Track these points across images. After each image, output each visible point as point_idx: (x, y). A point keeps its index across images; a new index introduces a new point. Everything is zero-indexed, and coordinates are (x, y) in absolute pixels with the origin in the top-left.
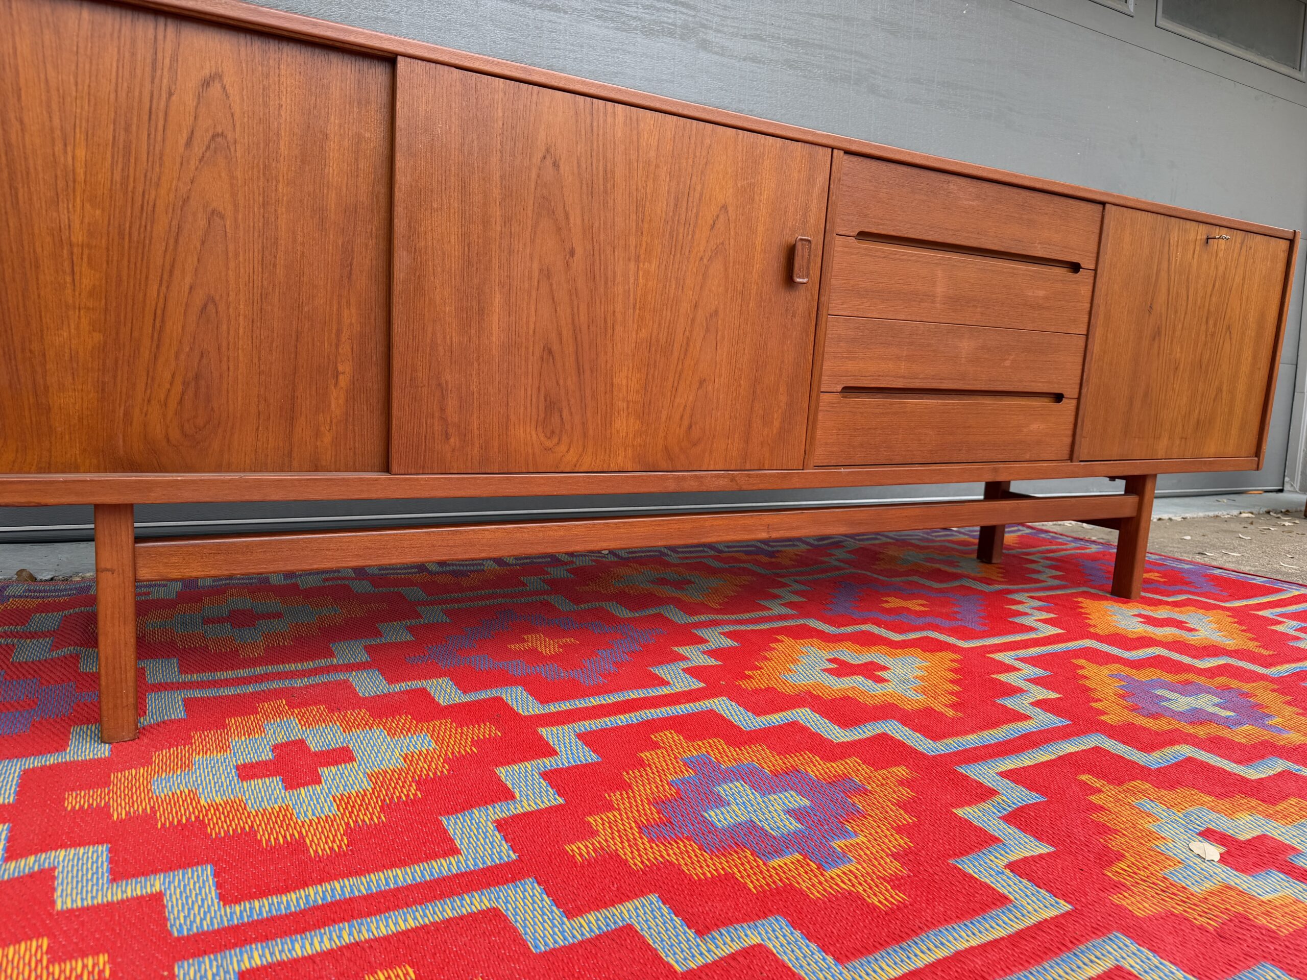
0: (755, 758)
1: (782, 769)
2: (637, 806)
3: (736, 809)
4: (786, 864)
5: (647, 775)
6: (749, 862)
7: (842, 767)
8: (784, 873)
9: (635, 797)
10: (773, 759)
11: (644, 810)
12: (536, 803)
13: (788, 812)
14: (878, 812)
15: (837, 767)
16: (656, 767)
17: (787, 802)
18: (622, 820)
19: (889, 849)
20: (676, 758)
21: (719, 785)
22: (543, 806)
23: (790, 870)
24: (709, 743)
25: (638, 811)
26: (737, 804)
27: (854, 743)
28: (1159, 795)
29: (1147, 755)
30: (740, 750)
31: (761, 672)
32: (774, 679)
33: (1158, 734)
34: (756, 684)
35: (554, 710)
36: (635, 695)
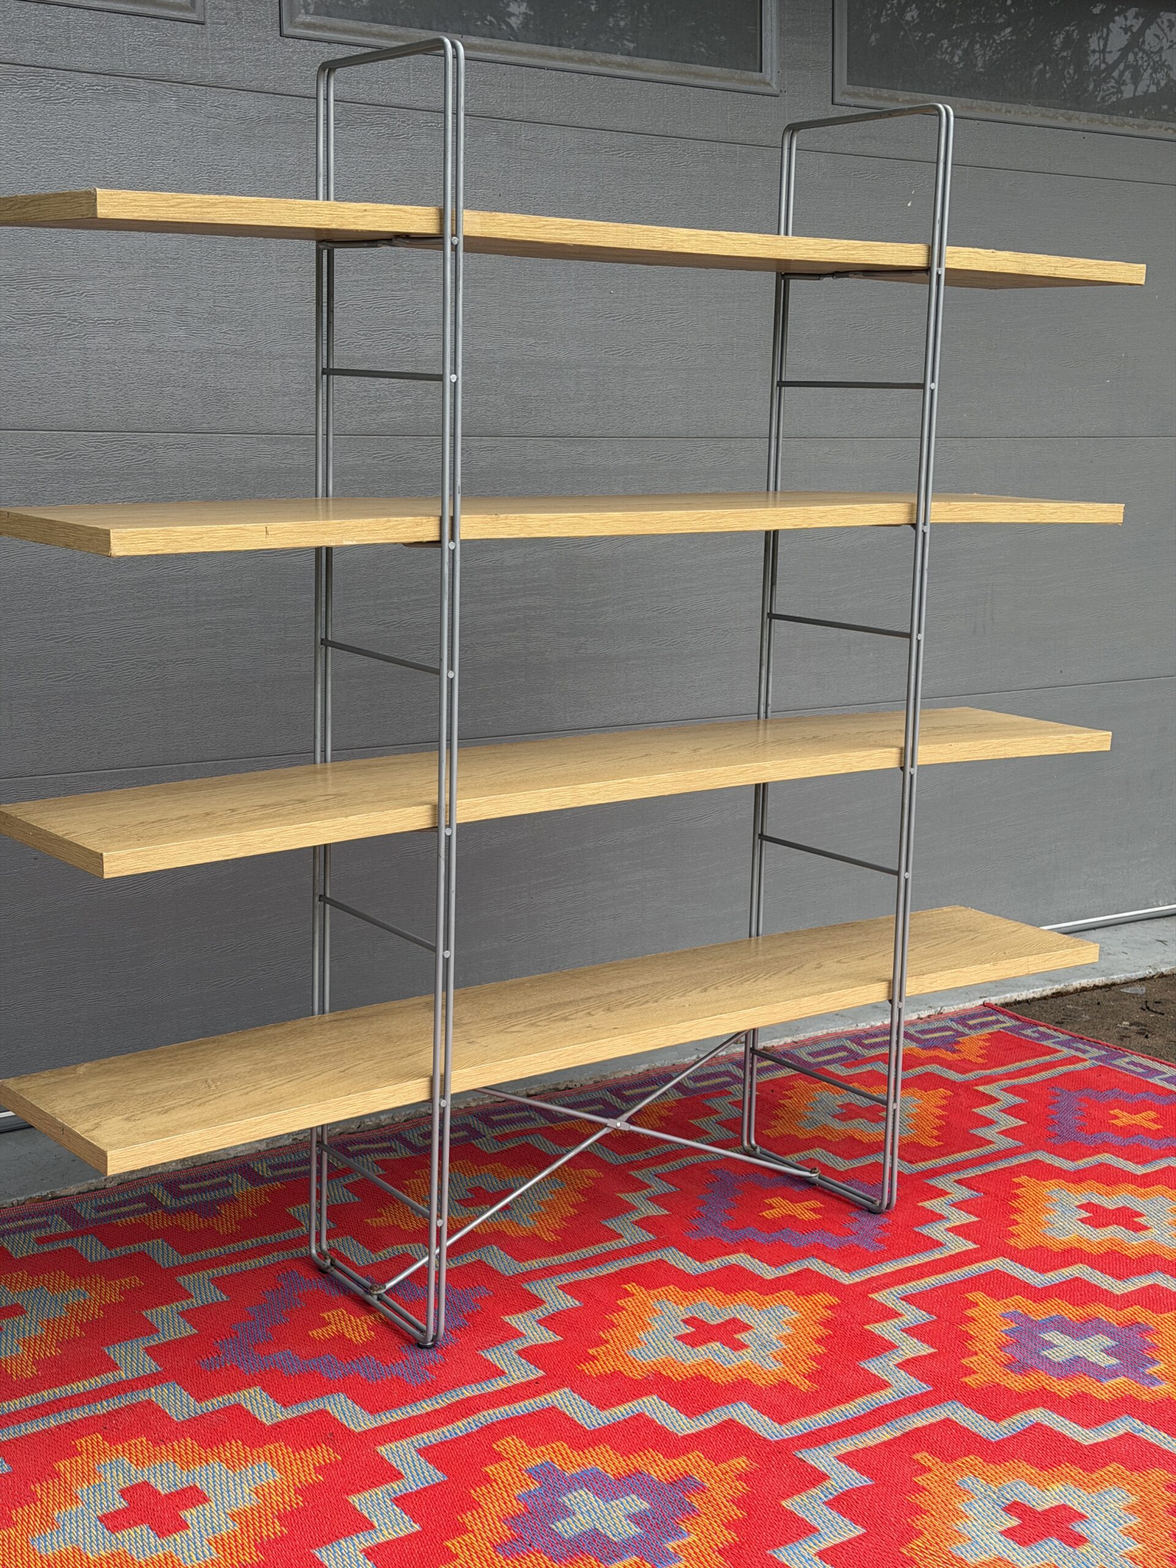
0: (598, 1462)
1: (625, 1472)
2: (489, 1525)
3: (581, 1518)
7: (684, 1464)
11: (496, 1528)
13: (628, 1517)
14: (712, 1510)
15: (680, 1464)
17: (628, 1507)
18: (477, 1541)
19: (716, 1545)
20: (520, 1470)
21: (564, 1495)
24: (552, 1448)
26: (582, 1513)
27: (697, 1436)
28: (985, 1470)
29: (995, 1425)
30: (584, 1453)
31: (607, 1348)
32: (621, 1358)
33: (1019, 1396)
34: (600, 1367)
35: (388, 1422)
36: (468, 1392)
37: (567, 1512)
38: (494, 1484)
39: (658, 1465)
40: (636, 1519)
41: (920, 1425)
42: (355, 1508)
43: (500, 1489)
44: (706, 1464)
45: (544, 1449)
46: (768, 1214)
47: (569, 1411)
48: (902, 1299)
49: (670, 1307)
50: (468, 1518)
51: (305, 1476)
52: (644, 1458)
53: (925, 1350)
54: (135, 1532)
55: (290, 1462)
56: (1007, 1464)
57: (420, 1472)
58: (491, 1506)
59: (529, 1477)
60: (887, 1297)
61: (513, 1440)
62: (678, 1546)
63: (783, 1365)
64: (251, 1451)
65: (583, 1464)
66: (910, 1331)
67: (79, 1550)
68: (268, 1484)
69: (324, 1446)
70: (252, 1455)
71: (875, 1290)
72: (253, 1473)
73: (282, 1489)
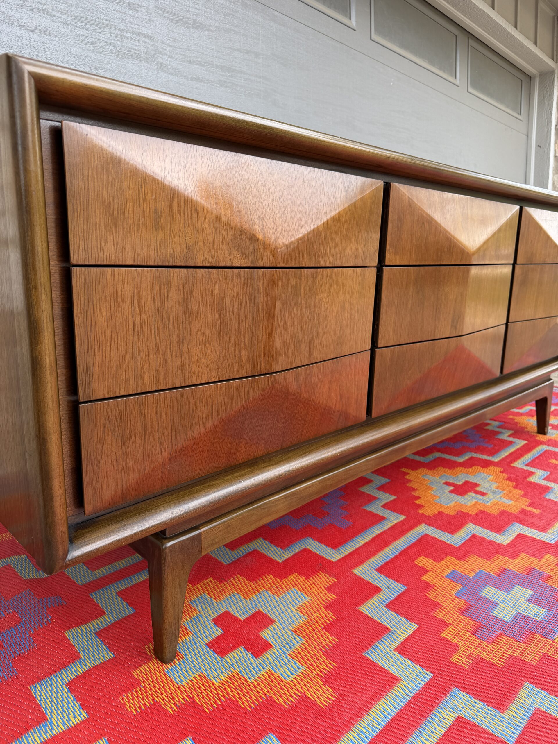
1: (498, 571)
2: (457, 618)
5: (439, 593)
6: (546, 643)
9: (449, 611)
10: (487, 564)
11: (463, 620)
12: (404, 631)
13: (530, 602)
15: (521, 562)
16: (439, 586)
17: (521, 594)
18: (459, 631)
20: (442, 577)
21: (481, 591)
22: (410, 632)
24: (448, 561)
25: (461, 622)
26: (501, 603)
27: (513, 544)
30: (467, 562)
31: (423, 501)
37: (493, 604)
38: (436, 588)
39: (510, 564)
40: (534, 601)
42: (368, 617)
43: (442, 591)
44: (535, 560)
45: (445, 563)
47: (436, 536)
48: (527, 466)
49: (431, 478)
50: (440, 614)
51: (324, 596)
52: (499, 560)
54: (238, 655)
55: (309, 586)
57: (388, 584)
58: (446, 604)
59: (452, 582)
60: (520, 465)
61: (424, 558)
63: (513, 501)
64: (281, 581)
65: (473, 569)
66: (547, 479)
67: (205, 678)
68: (305, 604)
69: (321, 573)
70: (283, 584)
71: (511, 463)
72: (291, 597)
73: (316, 607)
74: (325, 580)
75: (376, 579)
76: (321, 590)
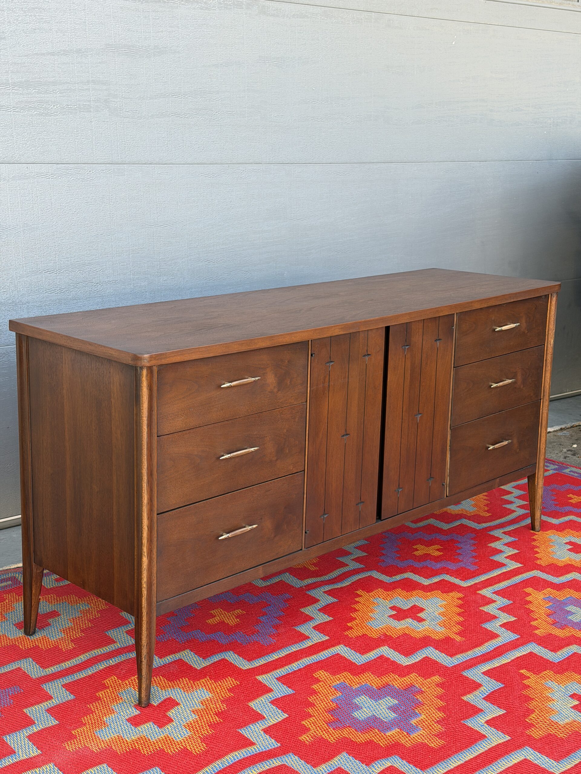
0: (367, 681)
1: (381, 685)
2: (321, 714)
3: (365, 710)
4: (393, 734)
5: (320, 698)
6: (378, 735)
7: (409, 680)
8: (394, 737)
9: (318, 710)
10: (376, 680)
11: (325, 715)
12: (276, 719)
13: (389, 708)
14: (429, 702)
15: (407, 680)
16: (323, 693)
17: (387, 703)
18: (318, 721)
19: (435, 719)
20: (330, 686)
21: (354, 698)
22: (280, 720)
23: (396, 736)
24: (343, 675)
25: (323, 716)
26: (366, 707)
27: (413, 665)
28: (556, 677)
29: (554, 654)
30: (359, 677)
31: (356, 622)
32: (364, 627)
33: (563, 639)
34: (355, 633)
35: (258, 665)
36: (294, 648)
37: (358, 708)
38: (319, 694)
39: (396, 681)
40: (393, 709)
41: (519, 656)
42: (253, 709)
43: (322, 697)
44: (420, 679)
45: (339, 676)
46: (416, 553)
47: (346, 656)
48: (493, 593)
49: (381, 601)
50: (310, 710)
51: (224, 694)
52: (389, 677)
53: (513, 619)
54: (147, 726)
55: (215, 687)
56: (566, 674)
57: (280, 688)
58: (320, 705)
59: (335, 690)
60: (487, 592)
61: (323, 672)
62: (417, 722)
63: (445, 629)
64: (193, 683)
65: (360, 682)
66: (502, 609)
67: (121, 737)
68: (207, 699)
69: (229, 678)
70: (195, 685)
71: (480, 589)
72: (198, 694)
73: (214, 701)
74: (230, 683)
75: (273, 684)
76: (224, 690)
